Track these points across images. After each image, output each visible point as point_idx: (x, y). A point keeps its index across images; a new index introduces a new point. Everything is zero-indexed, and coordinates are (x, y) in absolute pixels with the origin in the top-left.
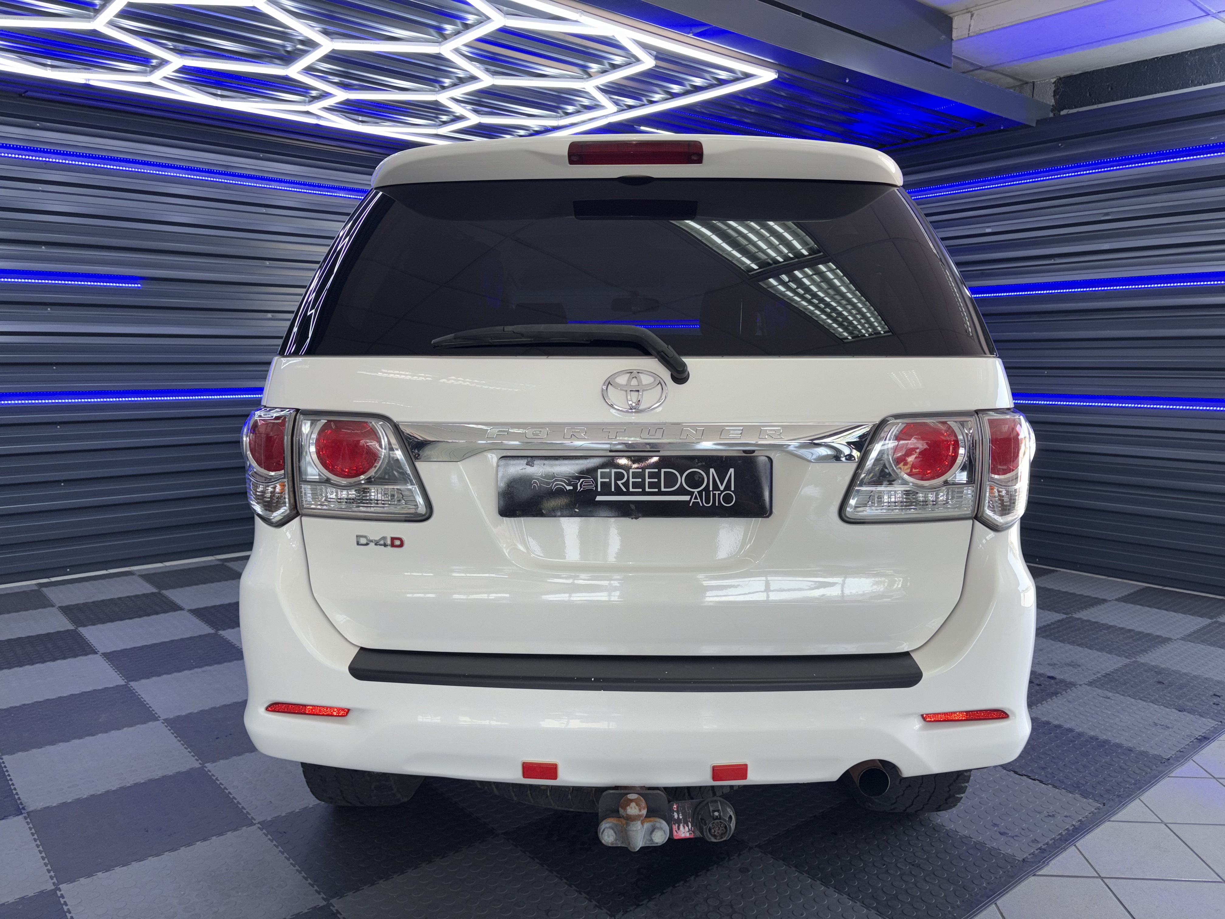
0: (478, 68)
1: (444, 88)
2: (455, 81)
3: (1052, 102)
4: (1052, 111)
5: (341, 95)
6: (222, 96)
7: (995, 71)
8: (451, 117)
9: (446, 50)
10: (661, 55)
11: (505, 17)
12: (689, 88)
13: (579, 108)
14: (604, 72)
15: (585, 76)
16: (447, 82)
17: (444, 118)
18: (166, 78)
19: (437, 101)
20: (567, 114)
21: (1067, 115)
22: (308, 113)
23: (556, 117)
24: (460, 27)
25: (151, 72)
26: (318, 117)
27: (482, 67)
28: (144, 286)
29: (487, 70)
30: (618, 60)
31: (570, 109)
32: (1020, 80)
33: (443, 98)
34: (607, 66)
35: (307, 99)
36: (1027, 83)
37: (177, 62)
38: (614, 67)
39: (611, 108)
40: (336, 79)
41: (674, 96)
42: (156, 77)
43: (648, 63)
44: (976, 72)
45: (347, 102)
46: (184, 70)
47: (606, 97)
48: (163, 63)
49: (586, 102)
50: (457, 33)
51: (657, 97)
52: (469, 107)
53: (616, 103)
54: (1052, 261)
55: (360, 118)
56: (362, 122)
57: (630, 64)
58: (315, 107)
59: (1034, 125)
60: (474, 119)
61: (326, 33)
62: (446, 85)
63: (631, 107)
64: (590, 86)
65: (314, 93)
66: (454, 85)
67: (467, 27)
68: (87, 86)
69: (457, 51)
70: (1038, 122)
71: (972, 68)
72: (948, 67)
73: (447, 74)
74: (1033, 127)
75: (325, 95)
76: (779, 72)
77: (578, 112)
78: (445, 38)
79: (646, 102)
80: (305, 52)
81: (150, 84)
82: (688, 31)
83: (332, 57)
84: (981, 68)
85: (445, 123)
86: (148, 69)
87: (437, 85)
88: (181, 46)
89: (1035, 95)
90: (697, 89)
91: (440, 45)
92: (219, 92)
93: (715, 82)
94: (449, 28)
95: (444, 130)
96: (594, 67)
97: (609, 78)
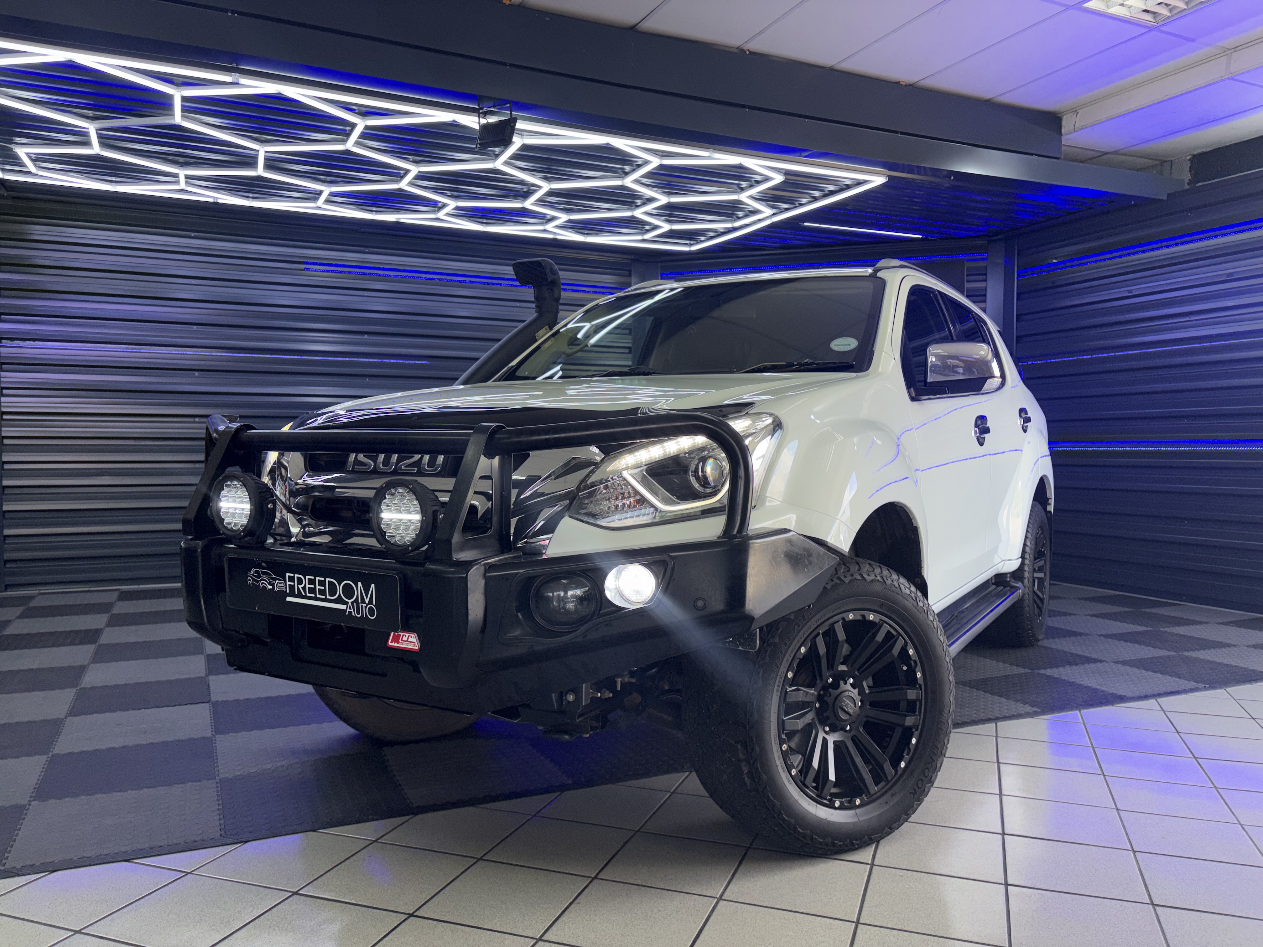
0: (656, 191)
1: (637, 206)
2: (645, 201)
3: (1189, 176)
4: (1188, 184)
5: (564, 217)
6: (487, 223)
7: (1124, 155)
8: (653, 227)
9: (628, 182)
10: (787, 173)
11: (660, 159)
12: (827, 192)
13: (747, 212)
14: (751, 186)
15: (739, 190)
16: (639, 202)
17: (647, 227)
18: (448, 215)
19: (633, 217)
20: (739, 218)
21: (1203, 185)
22: (545, 231)
23: (731, 221)
24: (635, 167)
25: (439, 210)
26: (555, 233)
27: (660, 190)
28: (431, 363)
29: (664, 192)
30: (759, 178)
31: (740, 214)
32: (1159, 160)
33: (638, 213)
34: (754, 182)
35: (544, 221)
36: (1166, 161)
37: (452, 204)
38: (758, 182)
39: (768, 212)
40: (561, 206)
41: (815, 199)
42: (441, 215)
43: (778, 179)
44: (1104, 157)
45: (569, 221)
46: (457, 208)
47: (761, 204)
48: (445, 205)
49: (751, 209)
50: (633, 170)
51: (804, 201)
52: (663, 218)
53: (773, 207)
54: (1187, 319)
55: (586, 232)
56: (588, 234)
57: (767, 179)
58: (550, 227)
59: (1165, 198)
60: (666, 227)
61: (546, 179)
62: (638, 204)
63: (785, 209)
64: (743, 197)
65: (548, 217)
66: (644, 204)
67: (639, 166)
68: (398, 224)
69: (636, 181)
70: (1169, 195)
71: (1099, 154)
72: (1058, 158)
73: (639, 197)
74: (1163, 200)
75: (553, 219)
76: (889, 176)
77: (746, 216)
78: (626, 174)
79: (798, 205)
80: (535, 191)
81: (438, 219)
82: (799, 155)
83: (551, 193)
84: (1107, 153)
85: (648, 231)
86: (436, 209)
87: (633, 205)
88: (456, 194)
89: (1173, 171)
90: (832, 193)
91: (624, 179)
92: (485, 221)
93: (845, 187)
94: (627, 168)
95: (648, 236)
96: (744, 184)
97: (754, 191)
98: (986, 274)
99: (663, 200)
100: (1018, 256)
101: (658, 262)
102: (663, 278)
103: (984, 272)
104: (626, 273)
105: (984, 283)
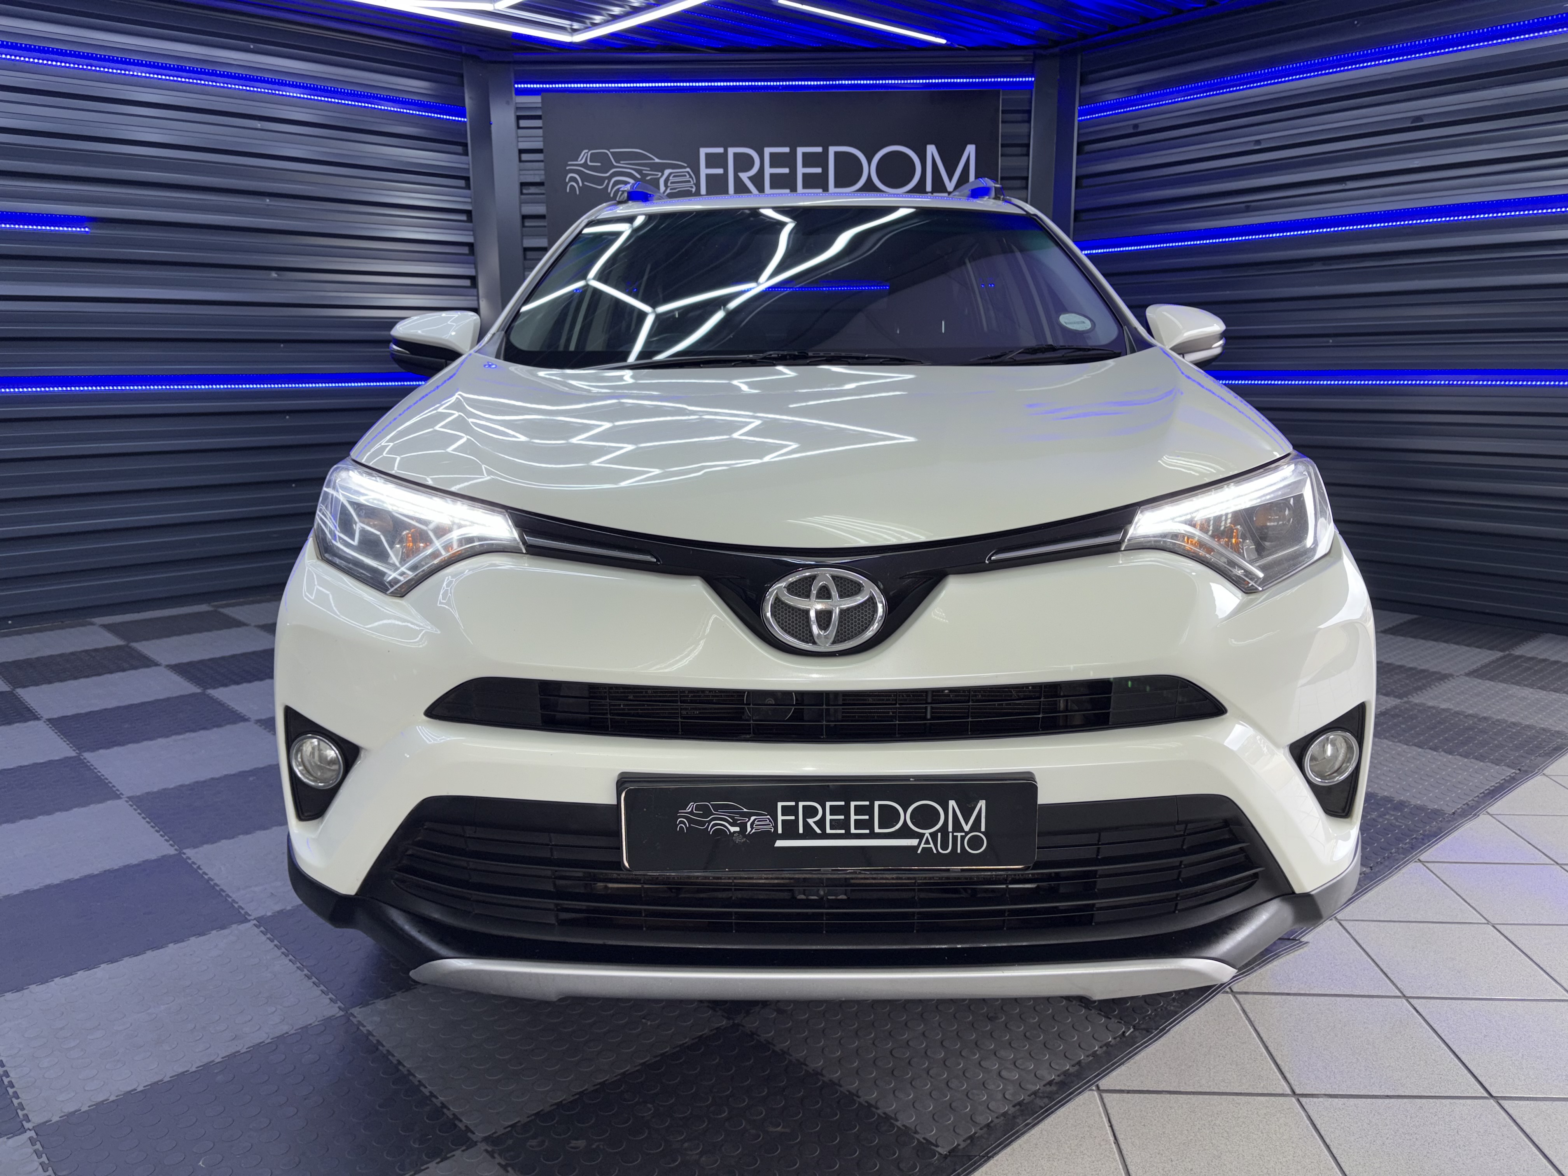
28: (93, 231)
98: (1029, 112)
100: (1082, 84)
101: (509, 63)
102: (519, 92)
103: (1028, 108)
104: (455, 79)
105: (1026, 125)
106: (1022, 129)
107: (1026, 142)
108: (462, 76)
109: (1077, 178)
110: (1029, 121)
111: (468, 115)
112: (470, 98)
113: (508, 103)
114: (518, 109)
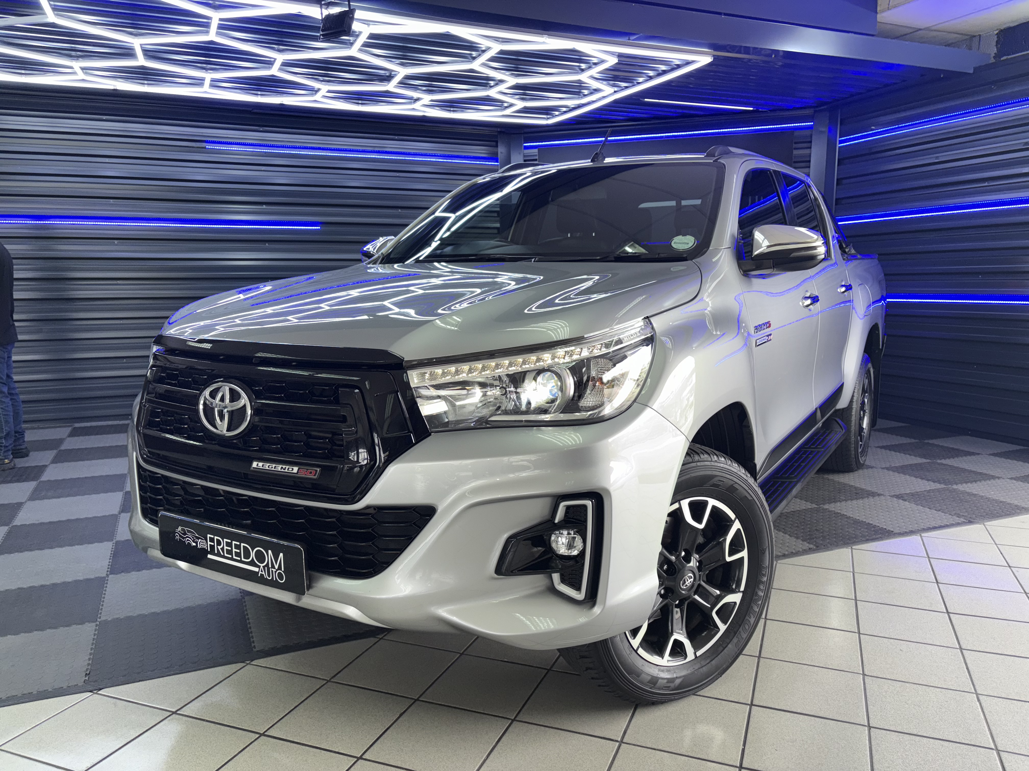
0: (504, 74)
1: (491, 87)
2: (496, 82)
3: (995, 50)
4: (994, 58)
5: (427, 98)
6: (362, 104)
7: (935, 30)
8: (509, 104)
9: (477, 66)
10: (620, 56)
11: (499, 44)
12: (661, 72)
13: (592, 91)
14: (590, 68)
15: (580, 72)
16: (492, 83)
17: (506, 105)
18: (324, 97)
19: (488, 96)
20: (585, 95)
21: (1007, 59)
22: (414, 109)
23: (579, 98)
24: (479, 52)
25: (316, 94)
27: (508, 73)
28: (321, 228)
29: (512, 74)
30: (595, 60)
31: (586, 92)
32: (967, 35)
33: (493, 93)
34: (591, 64)
35: (411, 101)
36: (974, 36)
37: (325, 88)
38: (595, 64)
39: (609, 90)
40: (424, 88)
41: (651, 78)
42: (318, 97)
43: (612, 61)
44: (917, 33)
45: (434, 101)
46: (329, 91)
47: (602, 83)
48: (318, 89)
49: (594, 88)
50: (480, 55)
51: (641, 80)
52: (517, 97)
53: (614, 86)
55: (452, 109)
56: (453, 111)
57: (602, 61)
58: (417, 105)
59: (971, 71)
60: (520, 105)
61: (402, 64)
63: (626, 87)
64: (584, 77)
65: (414, 98)
66: (497, 84)
67: (484, 51)
68: (282, 105)
69: (484, 65)
70: (975, 69)
71: (912, 30)
72: (873, 35)
73: (492, 79)
74: (970, 74)
75: (418, 99)
76: (714, 56)
77: (591, 93)
78: (474, 58)
79: (635, 83)
81: (315, 101)
82: (628, 38)
83: (410, 77)
84: (920, 30)
85: (506, 107)
86: (314, 92)
87: (487, 86)
88: (326, 79)
89: (981, 46)
91: (472, 63)
93: (675, 66)
94: (474, 54)
95: (507, 113)
96: (583, 66)
97: (594, 71)
98: (811, 142)
99: (512, 81)
101: (521, 133)
102: (526, 148)
103: (809, 140)
104: (494, 143)
105: (809, 150)
106: (806, 151)
107: (808, 159)
108: (497, 142)
109: (837, 179)
110: (810, 148)
111: (499, 161)
112: (501, 153)
113: (520, 154)
114: (524, 156)
